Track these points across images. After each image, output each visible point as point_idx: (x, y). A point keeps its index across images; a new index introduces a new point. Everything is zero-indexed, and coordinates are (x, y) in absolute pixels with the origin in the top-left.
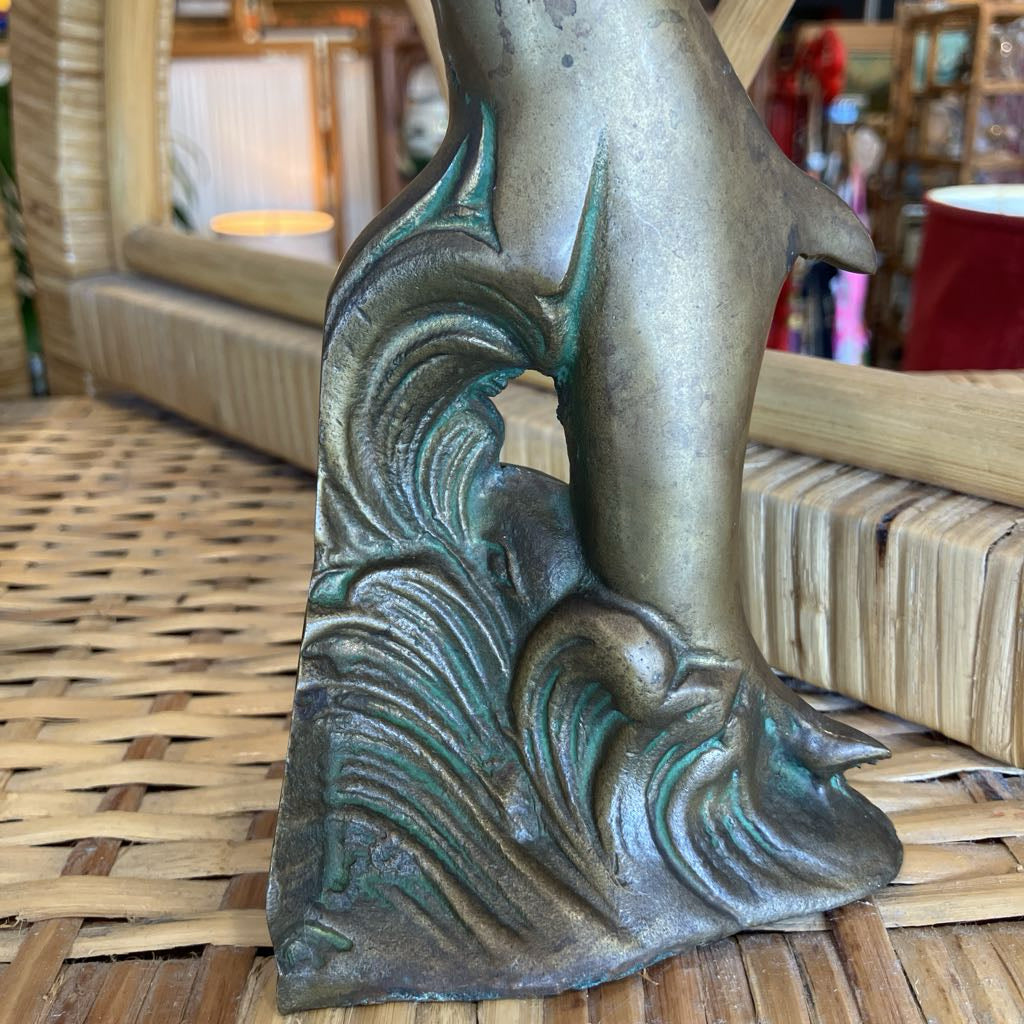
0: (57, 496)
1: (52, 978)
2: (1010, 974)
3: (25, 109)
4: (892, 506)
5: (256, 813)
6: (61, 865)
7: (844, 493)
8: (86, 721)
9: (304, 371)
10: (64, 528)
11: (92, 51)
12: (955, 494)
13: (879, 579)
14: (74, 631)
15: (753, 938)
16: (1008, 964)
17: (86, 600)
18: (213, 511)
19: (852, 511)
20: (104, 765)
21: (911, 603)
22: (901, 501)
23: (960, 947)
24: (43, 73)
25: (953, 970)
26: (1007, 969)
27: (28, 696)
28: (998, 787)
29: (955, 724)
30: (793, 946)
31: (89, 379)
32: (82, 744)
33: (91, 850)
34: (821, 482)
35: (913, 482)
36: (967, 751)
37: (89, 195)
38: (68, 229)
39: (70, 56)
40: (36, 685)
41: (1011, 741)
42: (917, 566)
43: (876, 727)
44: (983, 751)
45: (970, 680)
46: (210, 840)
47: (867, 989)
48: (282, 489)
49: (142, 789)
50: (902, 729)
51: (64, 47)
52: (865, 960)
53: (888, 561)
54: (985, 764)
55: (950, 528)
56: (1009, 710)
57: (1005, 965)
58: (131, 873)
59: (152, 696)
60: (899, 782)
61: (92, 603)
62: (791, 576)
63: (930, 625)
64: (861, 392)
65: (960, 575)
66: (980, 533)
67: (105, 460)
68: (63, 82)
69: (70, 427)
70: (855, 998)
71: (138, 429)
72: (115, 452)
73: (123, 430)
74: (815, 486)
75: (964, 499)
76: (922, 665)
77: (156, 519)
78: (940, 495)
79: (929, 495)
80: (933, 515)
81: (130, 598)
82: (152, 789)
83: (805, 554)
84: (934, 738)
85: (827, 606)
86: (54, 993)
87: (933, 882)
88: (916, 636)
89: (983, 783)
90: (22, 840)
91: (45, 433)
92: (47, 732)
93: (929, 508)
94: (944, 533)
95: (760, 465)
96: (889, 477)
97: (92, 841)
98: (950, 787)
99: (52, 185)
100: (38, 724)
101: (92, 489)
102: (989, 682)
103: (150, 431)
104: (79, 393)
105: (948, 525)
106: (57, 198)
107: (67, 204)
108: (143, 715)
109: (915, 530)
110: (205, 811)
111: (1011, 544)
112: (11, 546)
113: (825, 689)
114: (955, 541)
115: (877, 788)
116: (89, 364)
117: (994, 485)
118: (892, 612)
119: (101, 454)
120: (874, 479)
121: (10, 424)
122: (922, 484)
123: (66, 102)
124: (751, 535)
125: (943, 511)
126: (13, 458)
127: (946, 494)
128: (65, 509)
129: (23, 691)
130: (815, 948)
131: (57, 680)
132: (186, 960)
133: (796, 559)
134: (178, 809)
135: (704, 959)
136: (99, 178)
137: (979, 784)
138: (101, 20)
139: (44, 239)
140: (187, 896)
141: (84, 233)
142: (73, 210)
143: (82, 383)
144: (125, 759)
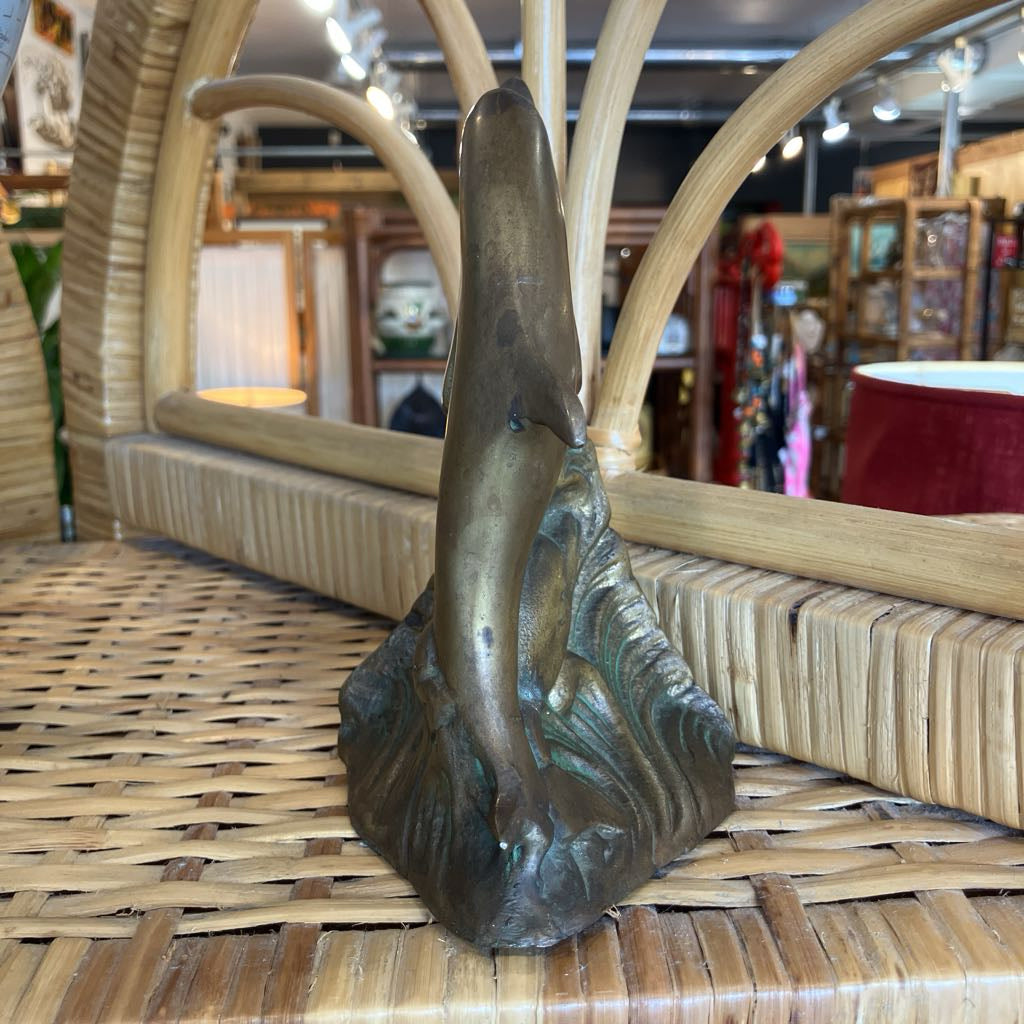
0: (106, 619)
1: (166, 945)
2: (893, 929)
3: (73, 294)
4: (801, 597)
5: (310, 840)
6: (159, 876)
7: (765, 589)
8: (160, 783)
9: (324, 508)
10: (114, 644)
11: (139, 248)
12: (850, 588)
13: (793, 653)
14: (138, 719)
15: (701, 912)
16: (891, 923)
17: (145, 697)
18: (242, 628)
19: (770, 601)
20: (181, 811)
21: (818, 669)
22: (809, 593)
23: (856, 914)
24: (93, 265)
25: (850, 928)
26: (890, 926)
27: (108, 766)
28: (890, 811)
29: (857, 768)
30: (731, 916)
31: (117, 525)
32: (159, 798)
33: (182, 865)
34: (748, 582)
35: (819, 581)
36: (866, 788)
37: (126, 365)
38: (107, 394)
39: (118, 253)
40: (114, 758)
41: (898, 773)
42: (820, 640)
43: (798, 775)
44: (879, 785)
45: (865, 728)
46: (275, 857)
47: (786, 940)
48: (299, 612)
49: (217, 827)
50: (818, 775)
51: (115, 245)
52: (786, 923)
53: (799, 638)
54: (881, 796)
55: (844, 611)
56: (895, 749)
57: (888, 923)
58: (216, 880)
59: (214, 765)
60: (814, 811)
61: (149, 699)
62: (726, 656)
63: (833, 687)
65: (852, 645)
66: (866, 613)
67: (140, 590)
68: (111, 272)
69: (103, 565)
70: (777, 946)
71: (166, 567)
72: (150, 583)
73: (153, 567)
74: (742, 585)
75: (855, 592)
76: (829, 719)
77: (193, 635)
78: (839, 589)
79: (830, 589)
80: (832, 602)
81: (181, 695)
82: (223, 827)
83: (737, 637)
84: (844, 780)
85: (756, 678)
86: (170, 954)
87: (838, 873)
88: (823, 696)
89: (880, 809)
90: (125, 860)
91: (81, 570)
92: (129, 791)
93: (829, 598)
94: (839, 613)
95: (700, 571)
96: (801, 578)
97: (181, 859)
98: (854, 813)
99: (96, 360)
100: (122, 785)
101: (135, 614)
102: (879, 728)
103: (177, 567)
104: (110, 538)
105: (843, 608)
106: (99, 369)
107: (107, 374)
108: (208, 778)
109: (818, 613)
110: (268, 839)
111: (889, 620)
112: (71, 657)
113: (759, 748)
114: (847, 619)
115: (797, 814)
116: (118, 512)
117: (877, 578)
118: (804, 678)
119: (137, 586)
120: (789, 579)
121: (50, 563)
122: (826, 583)
123: (112, 289)
124: (694, 625)
125: (839, 598)
126: (58, 589)
127: (843, 589)
128: (114, 628)
129: (104, 762)
130: (748, 917)
131: (131, 755)
132: (268, 935)
133: (730, 641)
134: (246, 839)
135: (664, 925)
136: (136, 352)
137: (876, 809)
138: (147, 225)
139: (84, 405)
140: (260, 892)
141: (120, 399)
142: (112, 379)
143: (111, 530)
144: (198, 806)
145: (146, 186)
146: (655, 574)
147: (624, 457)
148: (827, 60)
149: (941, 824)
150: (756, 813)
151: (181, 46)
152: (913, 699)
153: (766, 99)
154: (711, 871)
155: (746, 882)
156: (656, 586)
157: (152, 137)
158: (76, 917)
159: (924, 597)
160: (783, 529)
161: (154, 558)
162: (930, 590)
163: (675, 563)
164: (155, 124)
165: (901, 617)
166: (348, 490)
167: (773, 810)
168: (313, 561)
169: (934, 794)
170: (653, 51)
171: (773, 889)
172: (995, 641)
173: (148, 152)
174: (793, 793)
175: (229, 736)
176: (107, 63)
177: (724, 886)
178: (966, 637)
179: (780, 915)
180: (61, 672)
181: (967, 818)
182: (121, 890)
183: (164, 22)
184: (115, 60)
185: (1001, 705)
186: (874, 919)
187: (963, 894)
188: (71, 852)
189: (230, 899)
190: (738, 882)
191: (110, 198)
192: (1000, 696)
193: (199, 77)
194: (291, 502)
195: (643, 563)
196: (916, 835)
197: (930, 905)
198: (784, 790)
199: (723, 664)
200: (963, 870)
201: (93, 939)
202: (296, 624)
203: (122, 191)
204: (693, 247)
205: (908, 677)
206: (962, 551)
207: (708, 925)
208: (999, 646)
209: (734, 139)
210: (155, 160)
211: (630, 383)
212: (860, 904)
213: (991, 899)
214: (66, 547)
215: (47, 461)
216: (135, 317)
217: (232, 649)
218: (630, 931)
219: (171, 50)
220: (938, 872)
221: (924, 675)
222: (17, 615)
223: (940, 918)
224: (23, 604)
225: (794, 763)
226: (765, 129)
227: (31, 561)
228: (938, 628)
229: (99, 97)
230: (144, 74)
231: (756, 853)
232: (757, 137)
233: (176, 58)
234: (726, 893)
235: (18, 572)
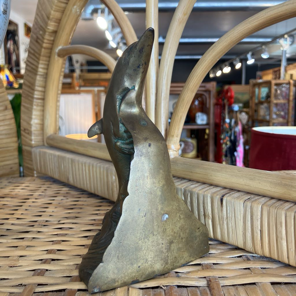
0: (28, 199)
1: (31, 295)
2: (248, 294)
3: (24, 106)
4: (224, 194)
5: (77, 264)
6: (32, 274)
7: (214, 191)
8: (37, 246)
10: (30, 206)
11: (43, 94)
12: (239, 191)
13: (222, 210)
14: (33, 228)
15: (190, 288)
17: (36, 221)
18: (67, 202)
19: (215, 195)
20: (42, 255)
21: (229, 215)
22: (226, 193)
23: (237, 289)
24: (30, 98)
25: (235, 293)
27: (23, 241)
28: (250, 258)
29: (241, 245)
30: (199, 289)
31: (35, 172)
32: (36, 251)
33: (39, 271)
35: (230, 189)
36: (243, 251)
37: (39, 127)
38: (33, 135)
39: (37, 95)
40: (24, 239)
41: (252, 246)
42: (229, 206)
43: (224, 247)
44: (247, 250)
45: (242, 233)
46: (67, 269)
48: (83, 197)
49: (51, 260)
50: (230, 247)
51: (36, 93)
52: (215, 292)
53: (223, 206)
54: (248, 253)
55: (236, 198)
56: (251, 239)
57: (247, 292)
58: (48, 276)
59: (53, 241)
60: (227, 258)
61: (38, 222)
62: (203, 211)
63: (233, 220)
64: (217, 168)
65: (238, 208)
66: (243, 198)
67: (39, 191)
68: (35, 100)
69: (30, 184)
71: (47, 184)
72: (42, 189)
73: (44, 184)
74: (208, 190)
75: (241, 192)
76: (232, 230)
77: (53, 204)
78: (236, 191)
79: (233, 191)
80: (233, 195)
81: (47, 221)
82: (53, 260)
83: (206, 205)
84: (237, 248)
85: (211, 217)
87: (232, 276)
88: (230, 223)
90: (23, 270)
91: (24, 185)
92: (27, 249)
93: (232, 194)
94: (235, 198)
95: (196, 186)
96: (225, 188)
97: (39, 269)
98: (239, 259)
99: (30, 125)
100: (26, 247)
101: (37, 198)
102: (246, 232)
103: (51, 184)
104: (33, 176)
106: (31, 128)
107: (33, 129)
108: (50, 245)
109: (229, 198)
110: (65, 264)
111: (249, 200)
112: (17, 210)
113: (212, 239)
114: (237, 200)
115: (223, 258)
116: (35, 168)
117: (246, 188)
118: (225, 218)
119: (38, 190)
120: (221, 188)
121: (15, 183)
122: (232, 189)
123: (35, 105)
124: (194, 201)
125: (235, 194)
126: (16, 190)
127: (237, 191)
128: (30, 202)
129: (21, 240)
130: (204, 289)
131: (30, 238)
132: (61, 292)
133: (204, 206)
134: (59, 264)
135: (179, 291)
136: (42, 123)
137: (246, 257)
138: (45, 87)
139: (26, 138)
140: (62, 280)
141: (37, 136)
142: (35, 131)
143: (33, 174)
144: (47, 254)
145: (45, 76)
146: (183, 187)
147: (175, 152)
148: (229, 39)
149: (265, 262)
150: (211, 258)
151: (55, 37)
152: (256, 224)
153: (213, 50)
154: (194, 275)
155: (205, 279)
156: (183, 190)
157: (46, 63)
158: (6, 286)
159: (260, 194)
160: (219, 174)
161: (45, 182)
162: (262, 192)
163: (189, 184)
164: (47, 59)
165: (253, 200)
166: (98, 162)
167: (215, 257)
168: (88, 182)
169: (263, 253)
170: (182, 39)
171: (212, 281)
172: (280, 206)
173: (46, 67)
174: (222, 252)
175: (59, 233)
176: (35, 42)
177: (198, 280)
178: (271, 206)
179: (214, 289)
180: (13, 214)
181: (273, 260)
182: (20, 278)
183: (50, 31)
184: (37, 42)
185: (281, 226)
186: (242, 291)
187: (270, 284)
188: (7, 267)
189: (51, 281)
190: (202, 279)
191: (35, 79)
192: (281, 223)
193: (60, 46)
194: (82, 166)
195: (179, 183)
196: (257, 265)
197: (260, 287)
198: (219, 251)
199: (202, 213)
200: (270, 276)
201: (10, 293)
202: (82, 201)
203: (38, 78)
204: (193, 92)
205: (254, 217)
206: (270, 180)
207: (192, 292)
208: (280, 209)
209: (204, 61)
210: (47, 69)
211: (176, 131)
212: (238, 286)
213: (278, 285)
214: (20, 178)
215: (16, 153)
216: (42, 113)
217: (63, 208)
218: (168, 293)
219: (52, 38)
220: (263, 277)
221: (259, 217)
222: (3, 198)
223: (262, 291)
224: (5, 195)
225: (223, 243)
226: (213, 58)
227: (10, 182)
228: (263, 203)
229: (32, 52)
230: (45, 45)
231: (209, 270)
232: (210, 61)
233: (54, 41)
234: (198, 282)
235: (6, 185)
